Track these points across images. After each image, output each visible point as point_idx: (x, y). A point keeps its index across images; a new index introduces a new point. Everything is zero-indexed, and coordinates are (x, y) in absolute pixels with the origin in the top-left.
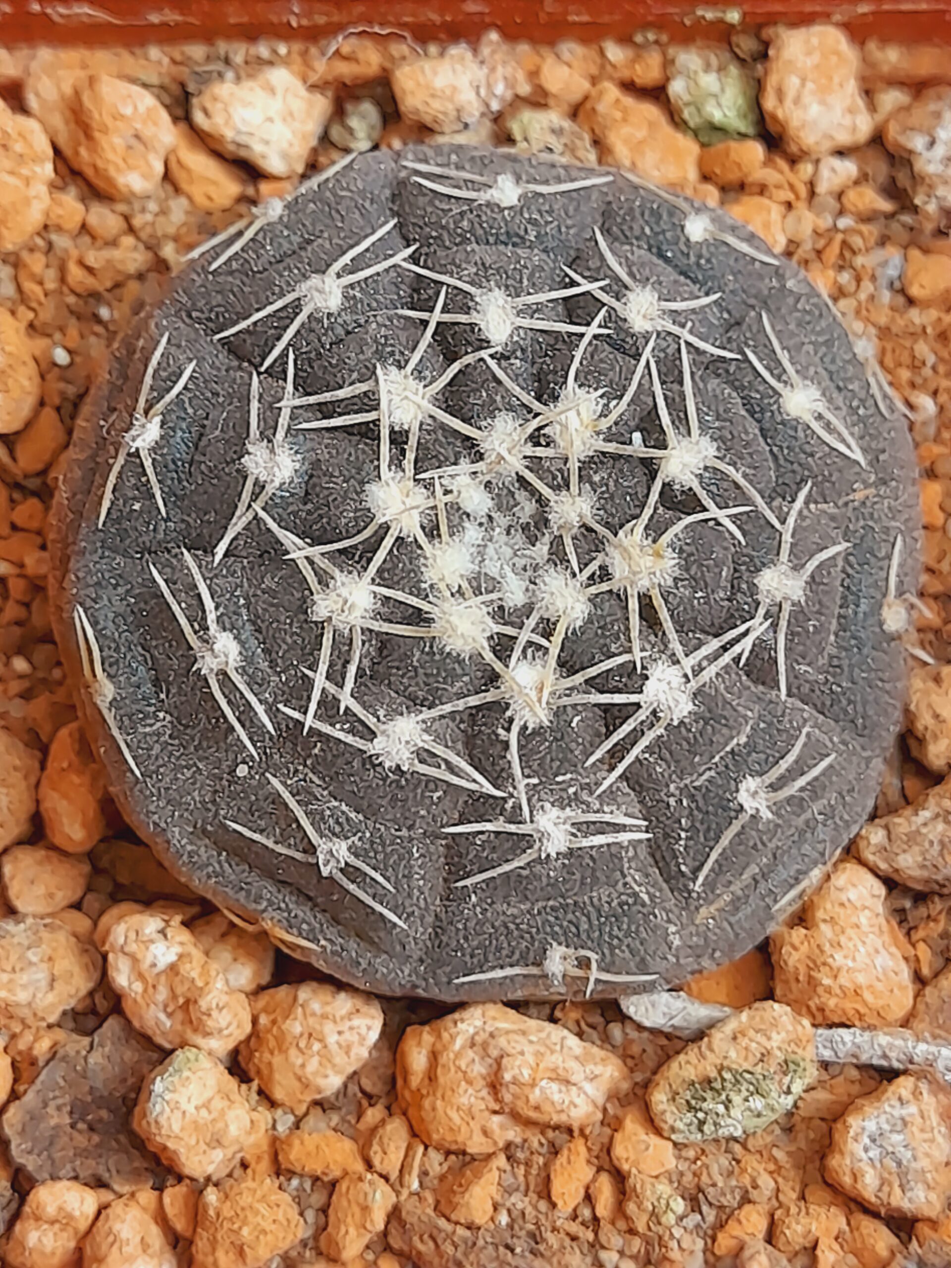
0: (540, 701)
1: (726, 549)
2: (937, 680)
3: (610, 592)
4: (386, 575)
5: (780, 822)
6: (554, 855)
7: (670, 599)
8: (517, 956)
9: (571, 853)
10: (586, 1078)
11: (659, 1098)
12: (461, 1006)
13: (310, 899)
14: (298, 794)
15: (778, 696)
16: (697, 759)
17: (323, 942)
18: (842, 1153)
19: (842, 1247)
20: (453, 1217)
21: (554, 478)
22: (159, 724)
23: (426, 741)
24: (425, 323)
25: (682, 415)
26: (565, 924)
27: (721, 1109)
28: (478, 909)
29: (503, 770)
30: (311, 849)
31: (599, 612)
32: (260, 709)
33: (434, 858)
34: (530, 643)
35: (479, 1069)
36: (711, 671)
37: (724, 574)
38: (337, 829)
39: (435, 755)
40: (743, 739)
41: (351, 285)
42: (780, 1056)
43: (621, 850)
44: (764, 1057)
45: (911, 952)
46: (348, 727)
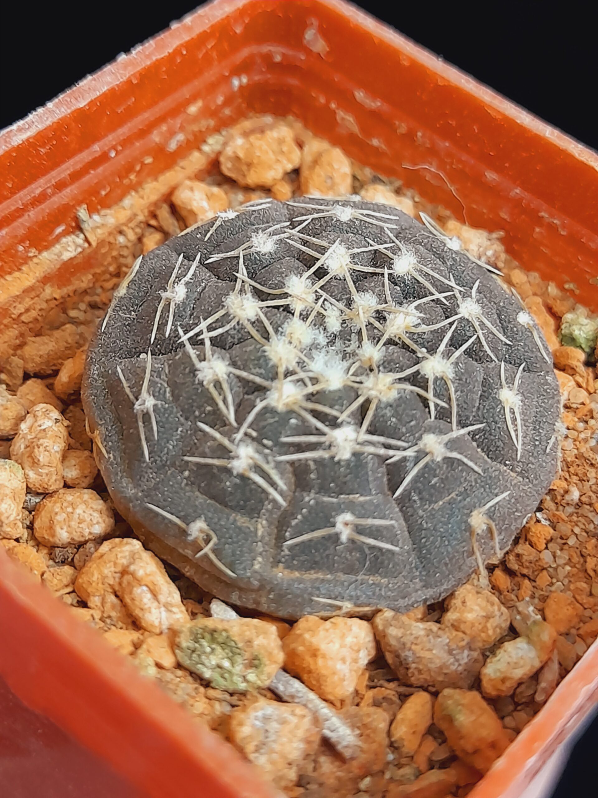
6: (235, 472)
7: (379, 410)
8: (182, 513)
9: (243, 477)
14: (155, 372)
16: (333, 485)
17: (111, 455)
22: (129, 316)
25: (450, 353)
28: (185, 481)
32: (170, 325)
35: (124, 561)
37: (412, 424)
38: (157, 394)
39: (222, 389)
40: (361, 498)
41: (358, 219)
42: (256, 650)
43: (267, 498)
44: (249, 642)
45: (363, 691)
46: (198, 353)
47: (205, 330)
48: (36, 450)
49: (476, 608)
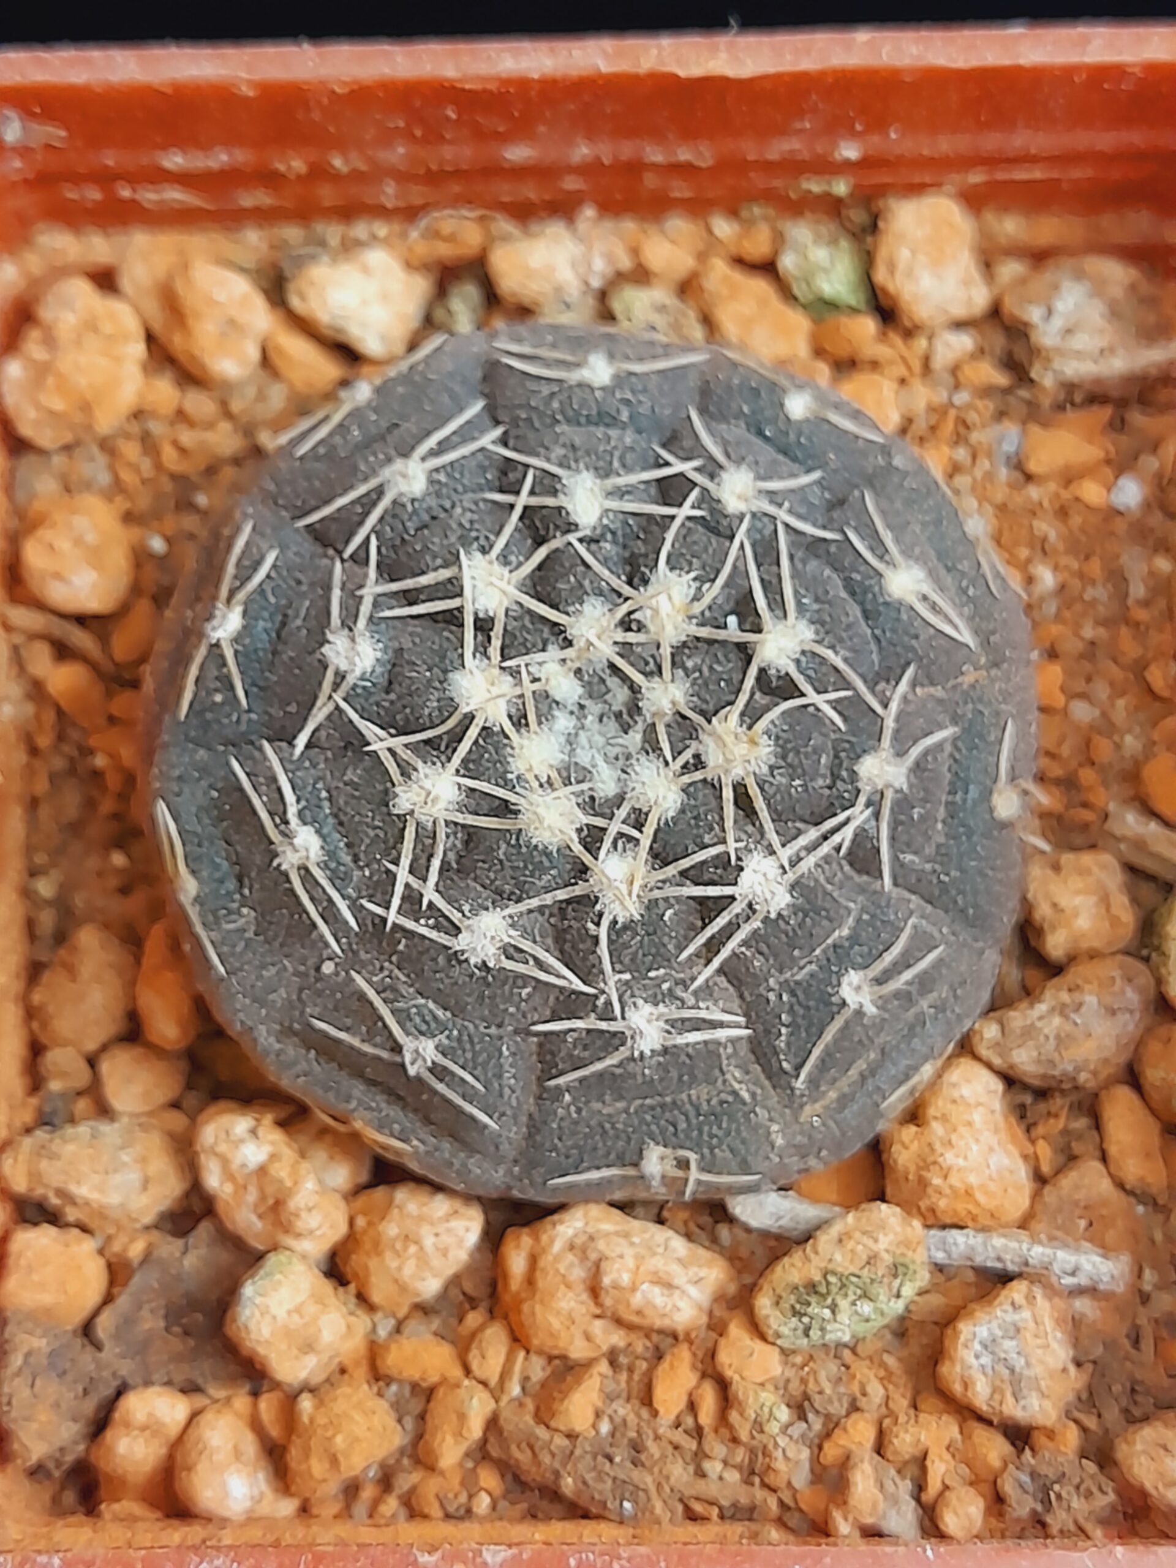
0: (630, 894)
1: (825, 735)
2: (1056, 868)
3: (704, 781)
4: (471, 766)
5: (886, 1016)
6: (648, 1053)
7: (766, 787)
8: (613, 1156)
10: (690, 1282)
11: (764, 1304)
12: (561, 1208)
13: (400, 1098)
14: (384, 991)
15: (883, 886)
16: (796, 953)
17: (415, 1142)
18: (951, 1359)
19: (953, 1456)
20: (553, 1424)
21: (647, 663)
22: (243, 920)
23: (514, 937)
24: (512, 507)
25: (778, 597)
26: (663, 1122)
27: (827, 1313)
28: (573, 1109)
29: (594, 966)
30: (397, 1049)
31: (692, 802)
32: (342, 906)
33: (526, 1055)
34: (621, 835)
35: (578, 1274)
36: (809, 862)
37: (823, 760)
38: (424, 1028)
39: (521, 951)
40: (846, 932)
41: (437, 470)
42: (888, 1259)
44: (872, 1260)
45: (1030, 1150)
46: (431, 922)
49: (1078, 900)
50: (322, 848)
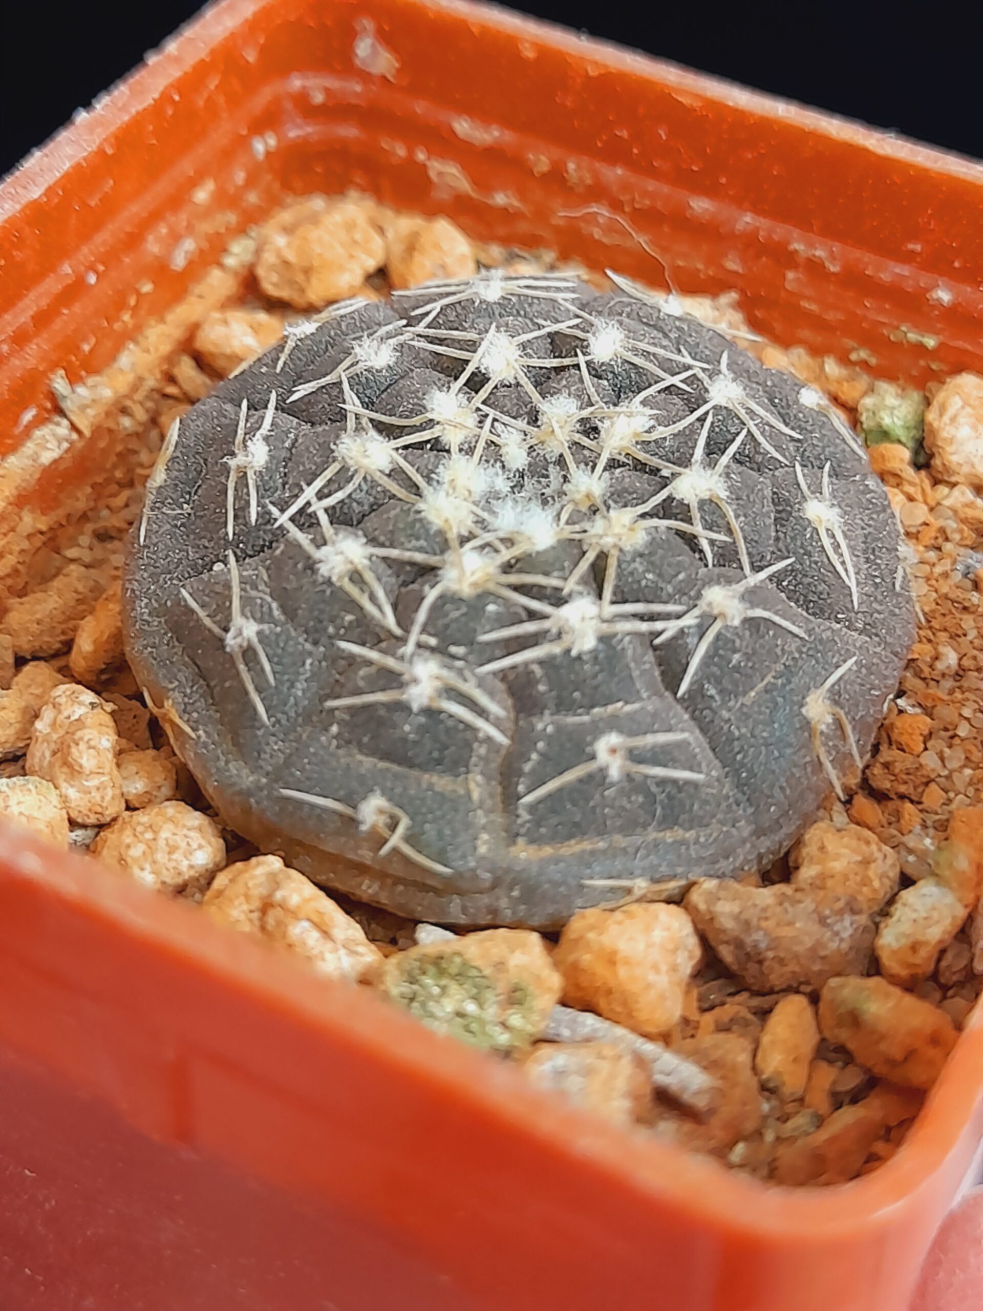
7: (624, 566)
8: (342, 792)
9: (430, 712)
10: (346, 944)
14: (246, 583)
17: (201, 732)
23: (365, 569)
26: (398, 783)
27: (436, 991)
28: (335, 742)
30: (228, 626)
36: (622, 626)
37: (680, 576)
38: (258, 615)
39: (364, 580)
40: (626, 707)
42: (513, 976)
43: (476, 739)
44: (500, 965)
45: (695, 1016)
47: (314, 500)
48: (74, 750)
49: (844, 851)
50: (267, 463)
